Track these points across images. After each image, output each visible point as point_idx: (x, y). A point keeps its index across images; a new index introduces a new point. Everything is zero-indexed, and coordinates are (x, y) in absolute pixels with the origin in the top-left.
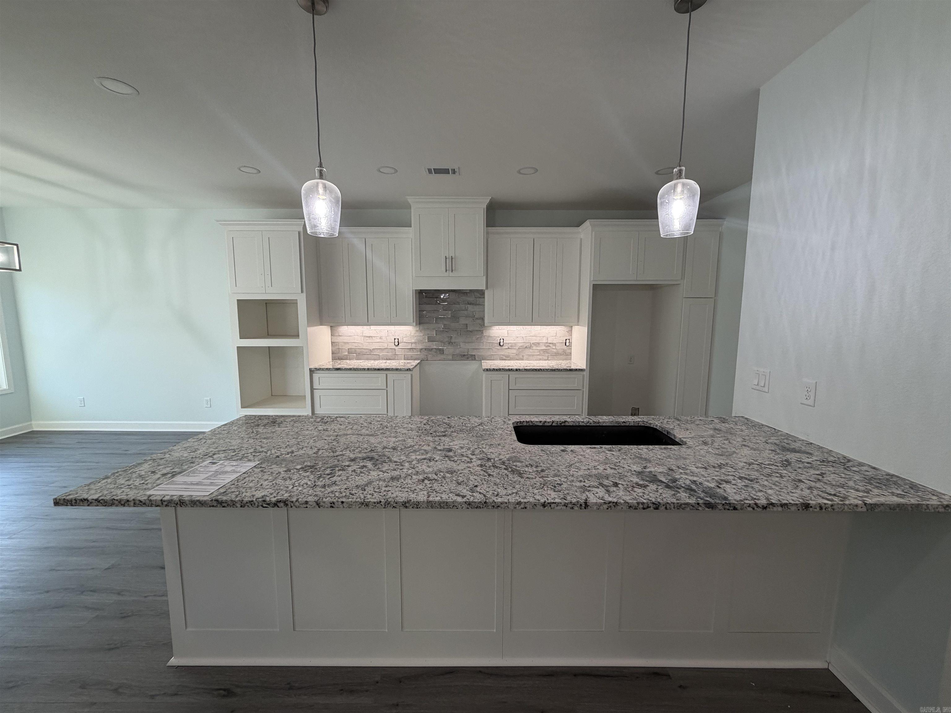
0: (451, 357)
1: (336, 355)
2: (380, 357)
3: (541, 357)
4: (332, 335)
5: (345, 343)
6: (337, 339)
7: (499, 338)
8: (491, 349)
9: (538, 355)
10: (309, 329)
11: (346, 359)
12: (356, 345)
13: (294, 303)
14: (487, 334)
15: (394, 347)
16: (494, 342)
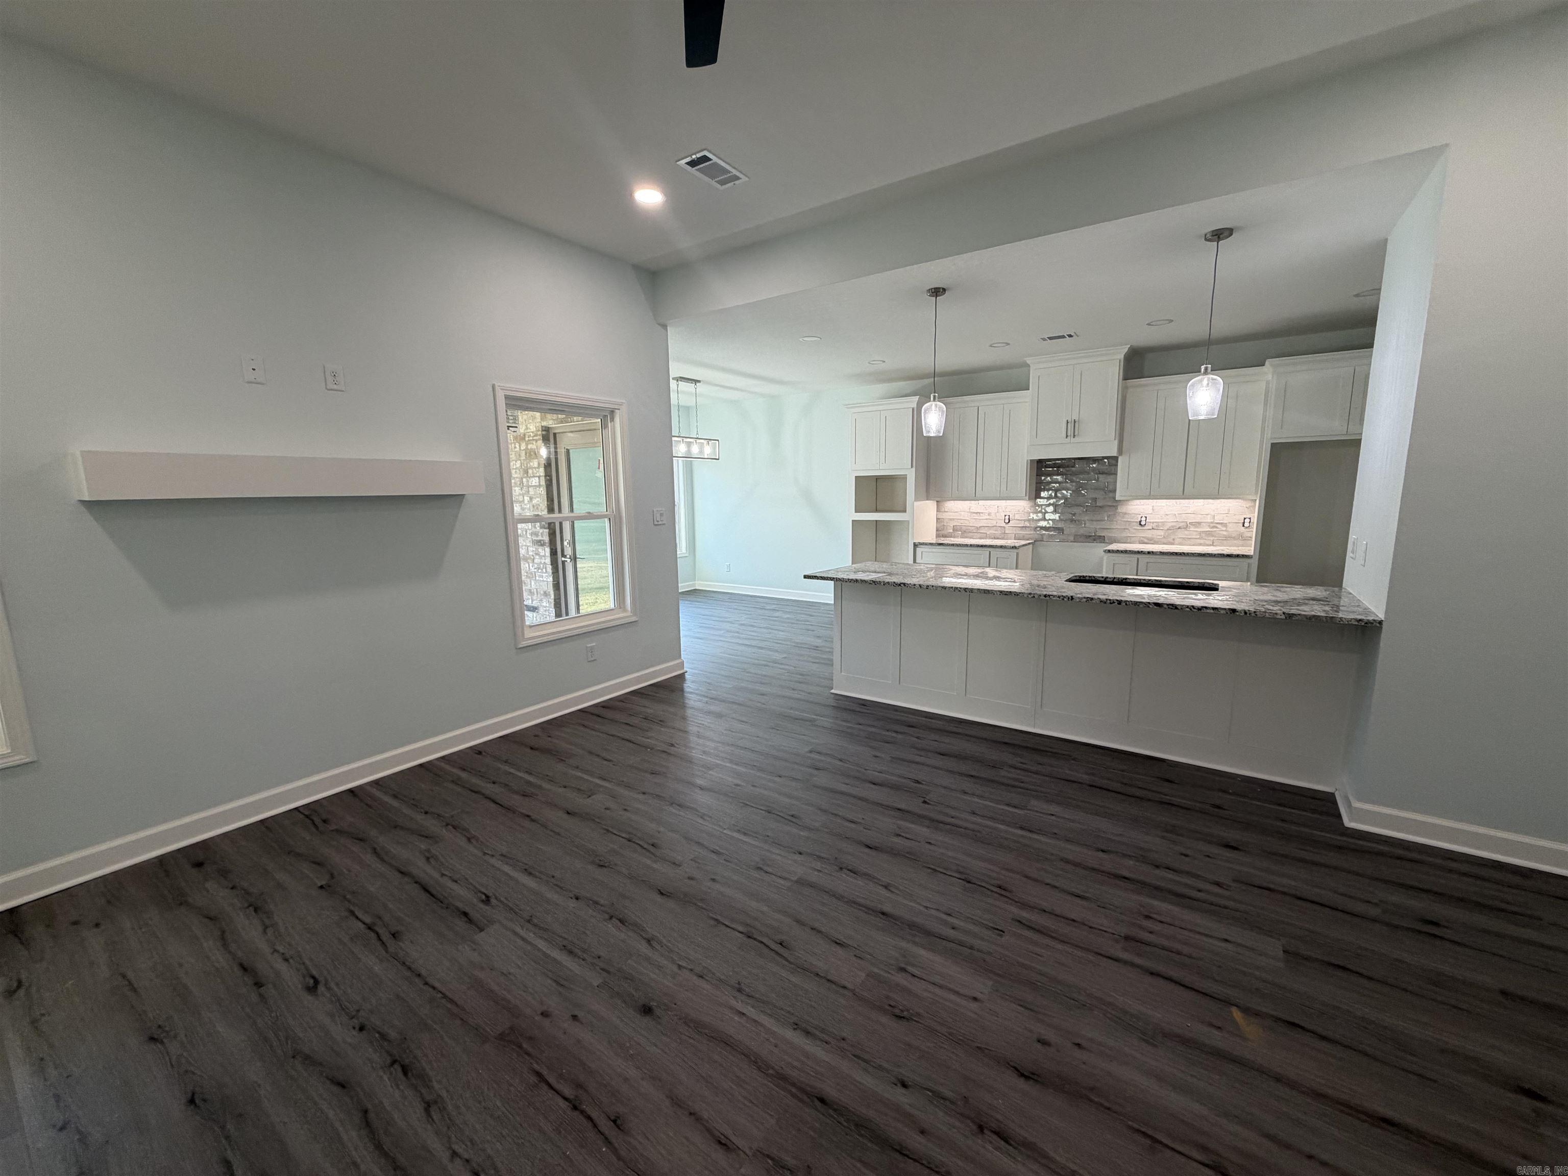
0: (1072, 538)
1: (940, 533)
2: (988, 536)
3: (1202, 541)
4: (937, 511)
5: (951, 520)
6: (942, 516)
7: (1141, 516)
8: (1127, 529)
9: (1198, 539)
10: (916, 504)
11: (951, 537)
12: (962, 521)
13: (904, 478)
14: (1124, 511)
15: (1004, 525)
16: (1132, 520)
